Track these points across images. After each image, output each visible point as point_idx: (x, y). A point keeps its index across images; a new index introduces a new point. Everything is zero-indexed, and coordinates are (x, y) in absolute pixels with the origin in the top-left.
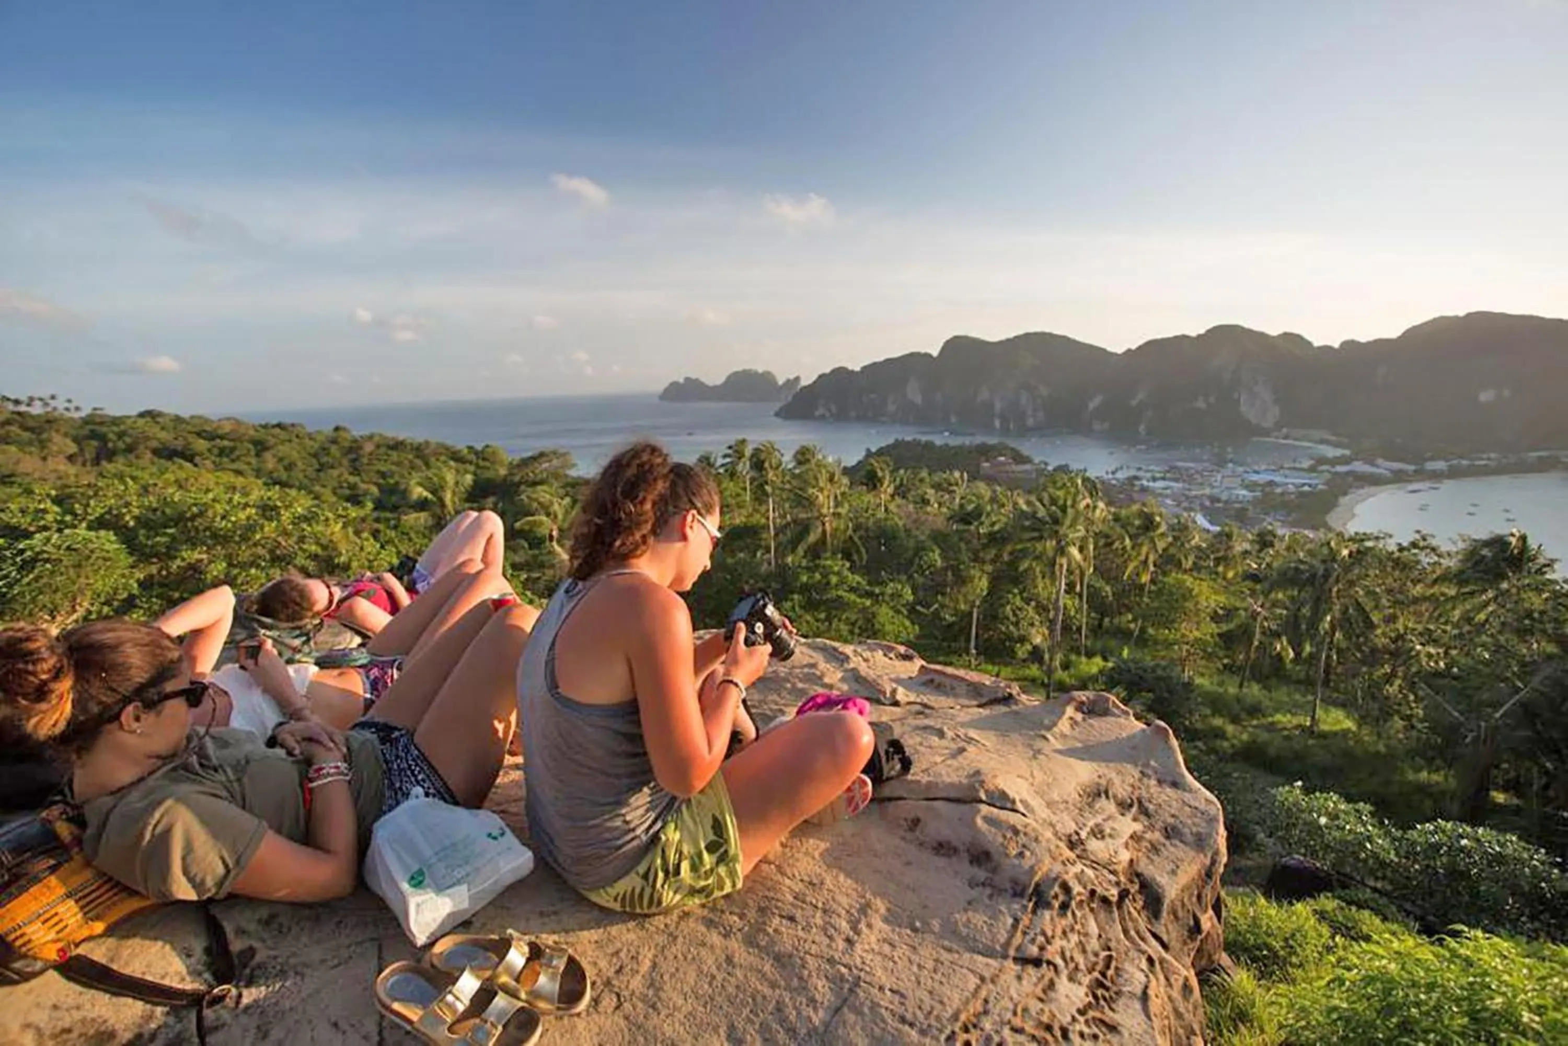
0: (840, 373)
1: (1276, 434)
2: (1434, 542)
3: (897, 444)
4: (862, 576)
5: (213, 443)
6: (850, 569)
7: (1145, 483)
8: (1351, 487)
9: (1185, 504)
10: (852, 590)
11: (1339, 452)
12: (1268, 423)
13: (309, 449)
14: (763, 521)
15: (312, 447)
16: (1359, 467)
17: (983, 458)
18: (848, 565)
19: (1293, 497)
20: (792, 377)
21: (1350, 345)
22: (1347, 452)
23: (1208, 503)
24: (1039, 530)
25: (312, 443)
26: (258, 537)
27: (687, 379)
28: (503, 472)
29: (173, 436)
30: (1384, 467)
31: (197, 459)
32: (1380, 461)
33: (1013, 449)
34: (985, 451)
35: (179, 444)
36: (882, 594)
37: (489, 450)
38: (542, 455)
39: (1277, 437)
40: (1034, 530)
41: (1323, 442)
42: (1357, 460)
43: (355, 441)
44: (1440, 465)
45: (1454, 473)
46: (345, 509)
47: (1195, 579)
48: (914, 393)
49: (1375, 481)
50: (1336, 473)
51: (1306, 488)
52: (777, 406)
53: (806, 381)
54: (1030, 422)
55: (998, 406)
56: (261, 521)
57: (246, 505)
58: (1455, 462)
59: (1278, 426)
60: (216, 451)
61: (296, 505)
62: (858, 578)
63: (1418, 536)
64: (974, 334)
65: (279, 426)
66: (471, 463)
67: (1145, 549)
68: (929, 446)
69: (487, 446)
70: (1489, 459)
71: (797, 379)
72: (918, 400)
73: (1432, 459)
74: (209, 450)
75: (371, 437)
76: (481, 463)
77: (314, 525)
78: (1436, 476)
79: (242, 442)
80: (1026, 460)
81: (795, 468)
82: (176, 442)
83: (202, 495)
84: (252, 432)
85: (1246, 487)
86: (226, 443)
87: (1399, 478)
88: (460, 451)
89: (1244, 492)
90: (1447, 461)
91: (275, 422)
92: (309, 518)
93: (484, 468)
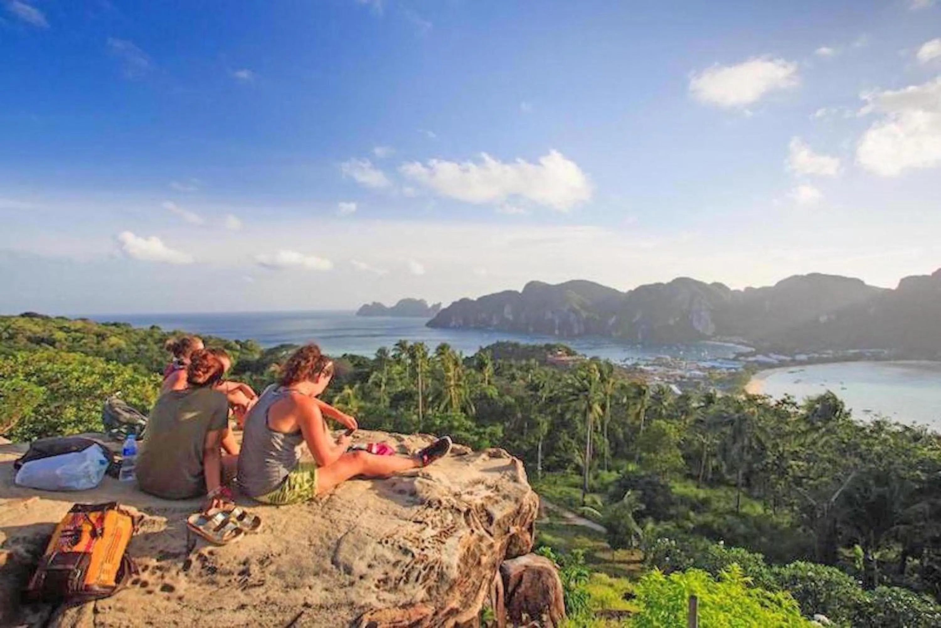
0: (464, 302)
1: (713, 339)
2: (794, 400)
3: (498, 344)
4: (472, 421)
5: (69, 334)
6: (465, 418)
7: (642, 367)
8: (756, 369)
9: (666, 380)
10: (467, 430)
11: (749, 349)
12: (709, 333)
13: (133, 340)
14: (415, 389)
15: (135, 339)
16: (760, 358)
17: (549, 352)
18: (464, 415)
19: (725, 375)
20: (436, 303)
21: (749, 290)
22: (754, 350)
23: (679, 379)
24: (577, 395)
25: (135, 336)
26: (99, 392)
27: (374, 303)
28: (257, 356)
29: (42, 329)
30: (774, 358)
31: (57, 344)
32: (771, 355)
33: (565, 347)
34: (549, 348)
35: (46, 335)
36: (484, 433)
37: (249, 343)
38: (283, 346)
39: (714, 341)
40: (574, 395)
41: (739, 344)
42: (759, 354)
43: (164, 335)
44: (803, 357)
45: (810, 362)
46: (155, 376)
47: (668, 423)
48: (508, 313)
49: (771, 366)
50: (749, 362)
51: (733, 371)
52: (427, 320)
53: (445, 306)
54: (576, 331)
55: (557, 321)
56: (101, 383)
57: (93, 373)
58: (811, 355)
59: (715, 335)
60: (71, 339)
61: (125, 373)
62: (470, 423)
63: (785, 397)
64: (542, 280)
65: (115, 324)
66: (237, 350)
67: (639, 406)
68: (516, 345)
69: (248, 341)
70: (828, 354)
71: (439, 304)
72: (511, 317)
73: (800, 353)
74: (66, 340)
75: (174, 333)
76: (245, 351)
77: (136, 386)
78: (801, 363)
79: (88, 333)
80: (574, 354)
81: (436, 357)
82: (44, 333)
83: (64, 366)
84: (96, 328)
85: (700, 369)
86: (78, 334)
87: (782, 364)
88: (230, 343)
89: (698, 372)
90: (806, 354)
91: (112, 322)
92: (133, 382)
93: (244, 354)
